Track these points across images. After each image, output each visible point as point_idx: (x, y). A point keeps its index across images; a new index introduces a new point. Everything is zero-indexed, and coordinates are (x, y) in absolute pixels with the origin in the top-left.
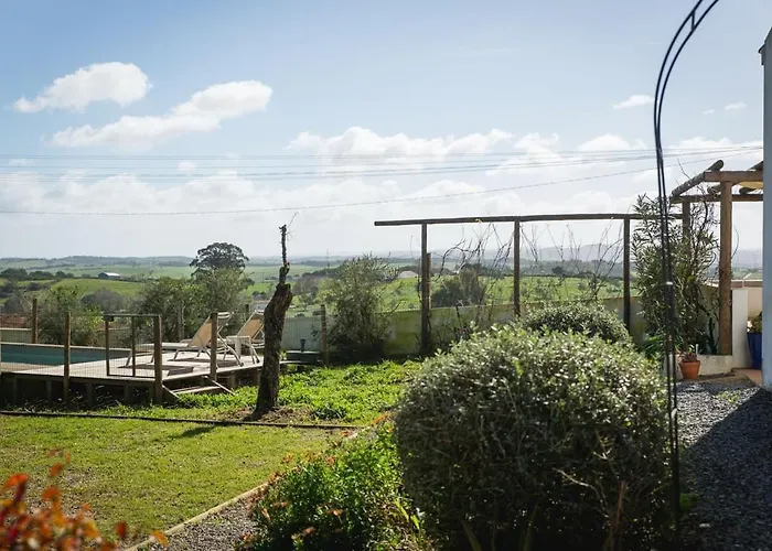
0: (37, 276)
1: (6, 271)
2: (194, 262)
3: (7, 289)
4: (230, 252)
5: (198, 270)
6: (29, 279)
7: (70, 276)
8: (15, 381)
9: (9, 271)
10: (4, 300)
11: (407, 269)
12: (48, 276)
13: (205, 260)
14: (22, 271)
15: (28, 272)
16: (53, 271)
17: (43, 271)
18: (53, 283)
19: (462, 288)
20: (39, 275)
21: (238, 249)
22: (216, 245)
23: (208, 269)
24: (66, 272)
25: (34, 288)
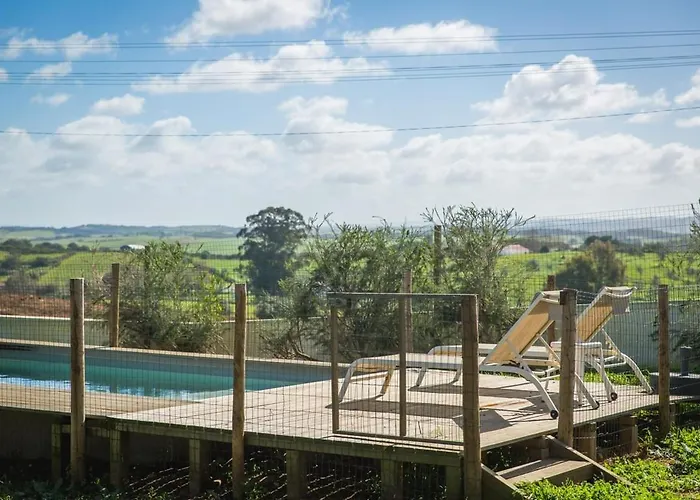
0: (45, 249)
1: (7, 243)
2: (242, 232)
3: (8, 265)
4: (287, 218)
5: (247, 243)
6: (34, 252)
7: (84, 249)
8: (116, 436)
9: (10, 242)
10: (5, 279)
11: (513, 242)
12: (58, 248)
13: (256, 229)
14: (26, 242)
15: (34, 244)
16: (65, 243)
17: (52, 242)
18: (64, 258)
19: (594, 267)
20: (47, 247)
21: (298, 215)
22: (270, 210)
23: (259, 240)
24: (80, 245)
25: (40, 263)
